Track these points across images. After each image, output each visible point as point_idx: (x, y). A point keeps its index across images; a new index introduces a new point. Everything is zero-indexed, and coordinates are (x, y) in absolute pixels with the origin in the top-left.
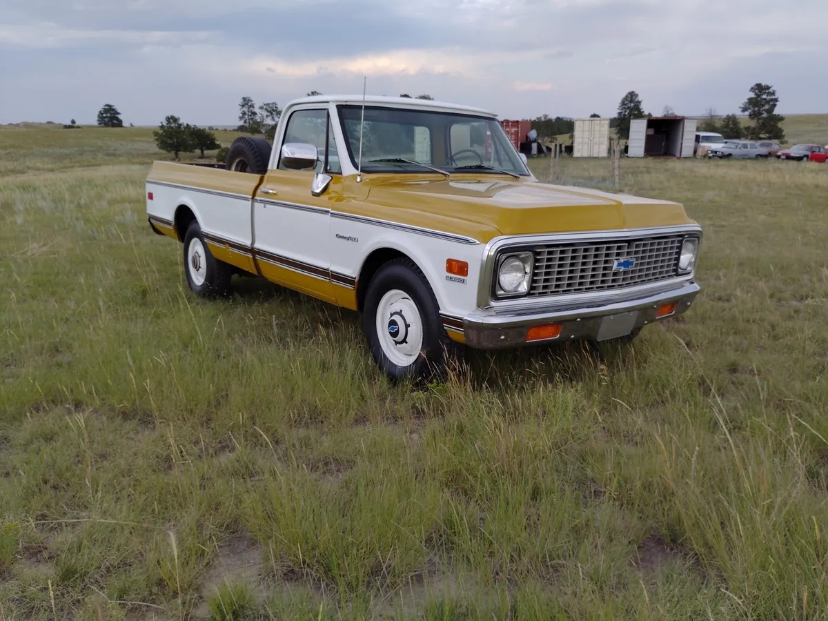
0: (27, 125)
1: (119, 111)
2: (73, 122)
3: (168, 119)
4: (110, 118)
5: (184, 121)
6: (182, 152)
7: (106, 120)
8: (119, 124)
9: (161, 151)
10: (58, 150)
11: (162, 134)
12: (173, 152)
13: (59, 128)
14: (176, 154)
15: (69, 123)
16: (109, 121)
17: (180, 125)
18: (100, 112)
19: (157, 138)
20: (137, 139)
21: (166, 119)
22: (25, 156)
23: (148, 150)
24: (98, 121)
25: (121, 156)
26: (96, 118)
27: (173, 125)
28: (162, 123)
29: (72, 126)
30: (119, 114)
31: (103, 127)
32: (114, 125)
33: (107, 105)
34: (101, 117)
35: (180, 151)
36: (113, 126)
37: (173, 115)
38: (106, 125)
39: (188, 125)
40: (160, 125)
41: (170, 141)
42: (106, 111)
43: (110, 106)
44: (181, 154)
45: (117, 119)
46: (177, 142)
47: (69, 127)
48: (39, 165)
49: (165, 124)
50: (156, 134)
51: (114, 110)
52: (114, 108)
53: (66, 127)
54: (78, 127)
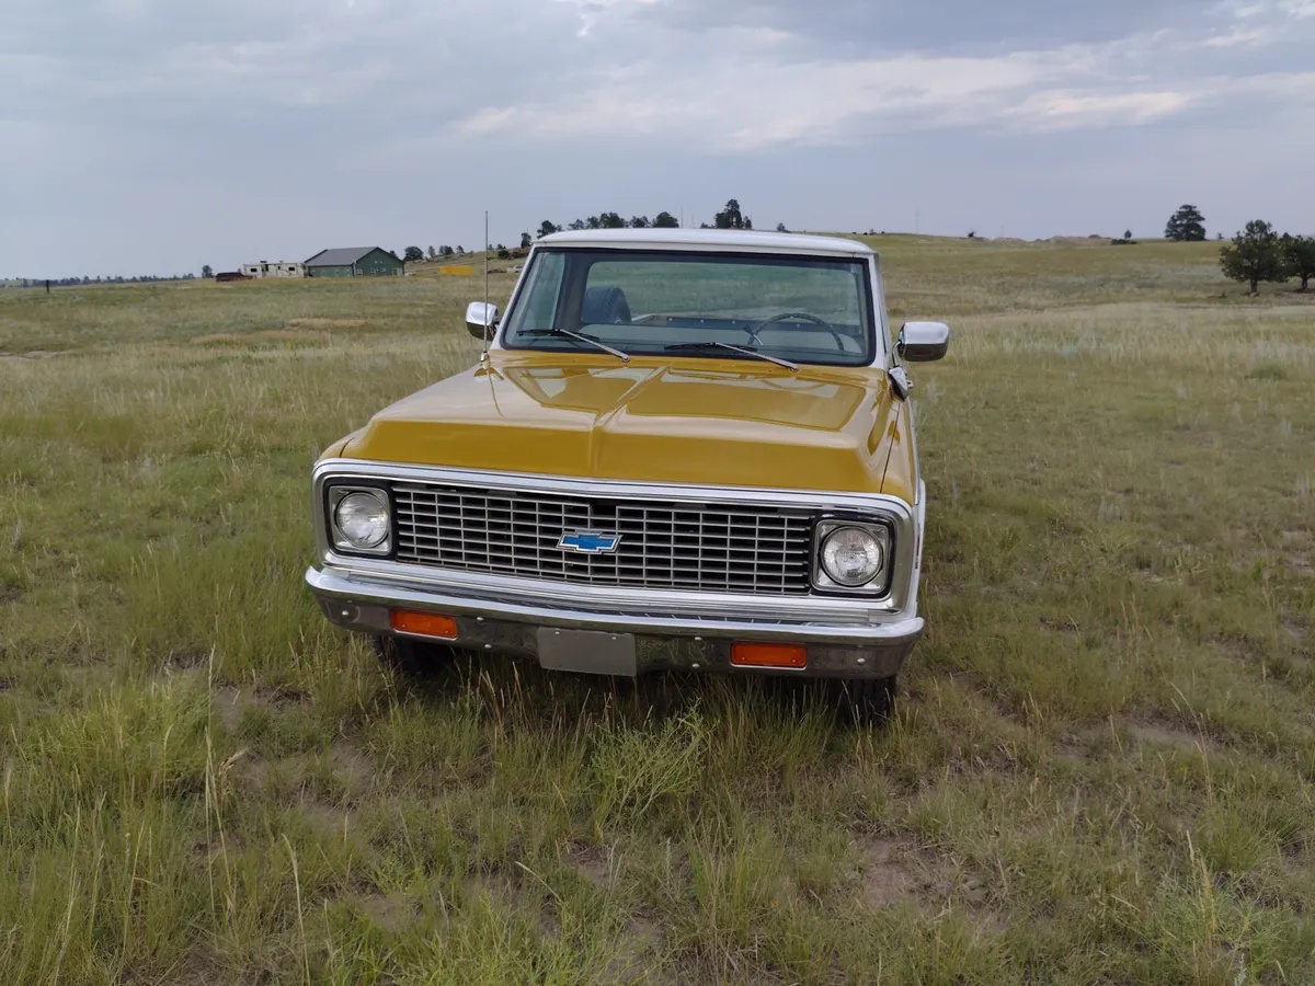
0: (1060, 241)
1: (1202, 215)
2: (1128, 234)
3: (1251, 227)
4: (1187, 226)
5: (1279, 229)
6: (1265, 282)
7: (1179, 229)
8: (1199, 235)
9: (1229, 279)
10: (1072, 279)
11: (1235, 252)
12: (1249, 281)
13: (1103, 244)
14: (1254, 286)
15: (1121, 236)
16: (1183, 231)
17: (1272, 236)
18: (1172, 218)
19: (1224, 257)
20: (1204, 259)
21: (1247, 227)
22: (1021, 287)
23: (1212, 278)
24: (1167, 231)
25: (1161, 287)
26: (1165, 227)
27: (1257, 237)
28: (1238, 233)
29: (1126, 241)
30: (1202, 219)
31: (1171, 241)
32: (1190, 238)
33: (1185, 207)
34: (1172, 225)
35: (1261, 279)
36: (1188, 239)
37: (1260, 219)
38: (1178, 237)
39: (1286, 235)
40: (1235, 236)
41: (1246, 263)
42: (1181, 215)
43: (1190, 207)
44: (1263, 284)
45: (1198, 228)
46: (1259, 265)
47: (1121, 242)
48: (1032, 301)
49: (1242, 235)
50: (1225, 251)
51: (1195, 213)
52: (1196, 210)
53: (1115, 242)
54: (1133, 243)
